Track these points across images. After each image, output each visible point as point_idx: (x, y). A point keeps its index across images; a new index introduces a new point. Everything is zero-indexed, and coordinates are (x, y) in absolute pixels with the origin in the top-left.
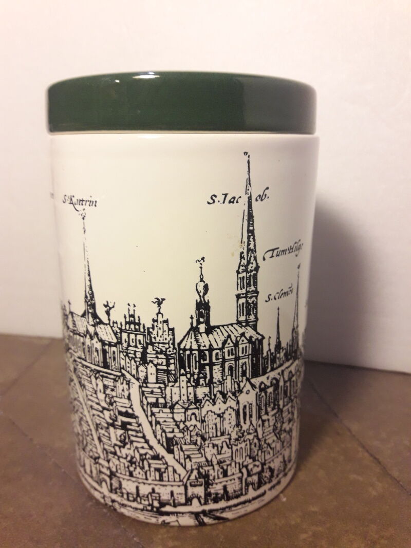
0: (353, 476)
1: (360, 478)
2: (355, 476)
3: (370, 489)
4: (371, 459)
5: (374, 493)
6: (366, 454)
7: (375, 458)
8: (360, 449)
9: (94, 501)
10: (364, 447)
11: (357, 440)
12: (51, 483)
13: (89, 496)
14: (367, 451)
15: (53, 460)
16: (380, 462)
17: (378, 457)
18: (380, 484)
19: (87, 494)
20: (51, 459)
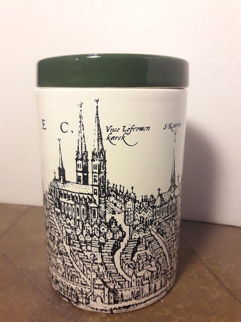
0: (203, 287)
1: (207, 288)
2: (204, 287)
3: (213, 295)
4: (214, 276)
5: (215, 297)
6: (211, 274)
7: (216, 276)
8: (207, 271)
9: (51, 301)
10: (209, 270)
11: (206, 265)
12: (26, 291)
13: (48, 298)
14: (211, 272)
15: (28, 277)
16: (218, 279)
17: (217, 276)
18: (218, 292)
19: (47, 297)
20: (27, 277)
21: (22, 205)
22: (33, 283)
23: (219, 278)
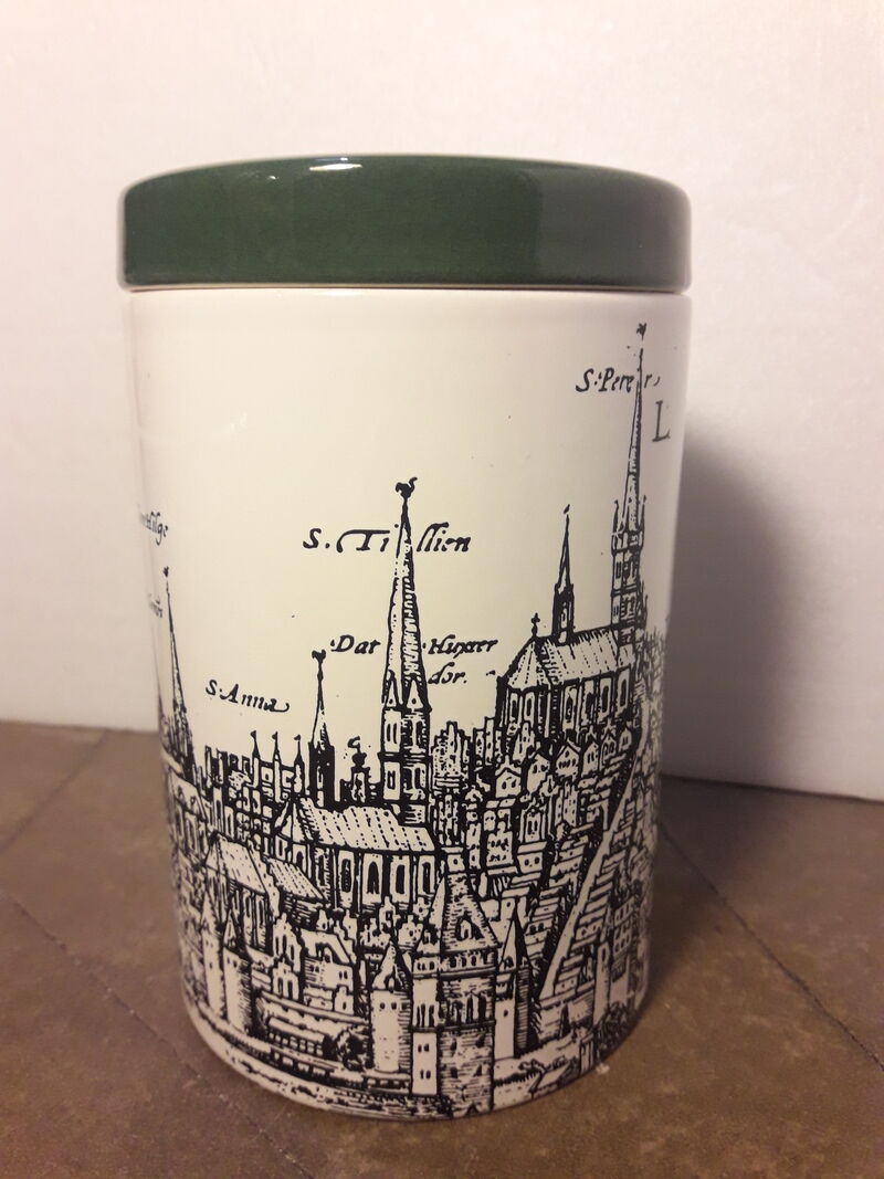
0: (750, 1019)
1: (764, 1022)
2: (755, 1018)
3: (787, 1045)
4: (789, 981)
5: (795, 1054)
6: (778, 972)
7: (798, 980)
8: (765, 961)
9: (199, 1076)
10: (772, 957)
11: (759, 941)
12: (106, 1040)
13: (188, 1066)
14: (780, 965)
15: (110, 990)
16: (806, 989)
17: (802, 977)
18: (808, 1035)
19: (183, 1062)
20: (106, 988)
21: (79, 729)
22: (132, 1012)
23: (808, 984)
